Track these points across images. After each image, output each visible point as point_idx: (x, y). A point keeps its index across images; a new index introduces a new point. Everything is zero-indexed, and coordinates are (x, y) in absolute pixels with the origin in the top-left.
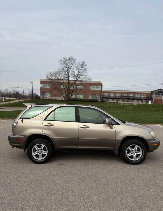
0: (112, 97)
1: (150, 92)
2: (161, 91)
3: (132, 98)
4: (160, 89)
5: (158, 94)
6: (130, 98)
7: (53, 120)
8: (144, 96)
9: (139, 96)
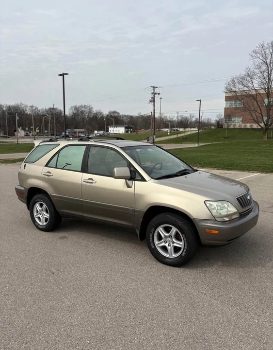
7: (55, 167)
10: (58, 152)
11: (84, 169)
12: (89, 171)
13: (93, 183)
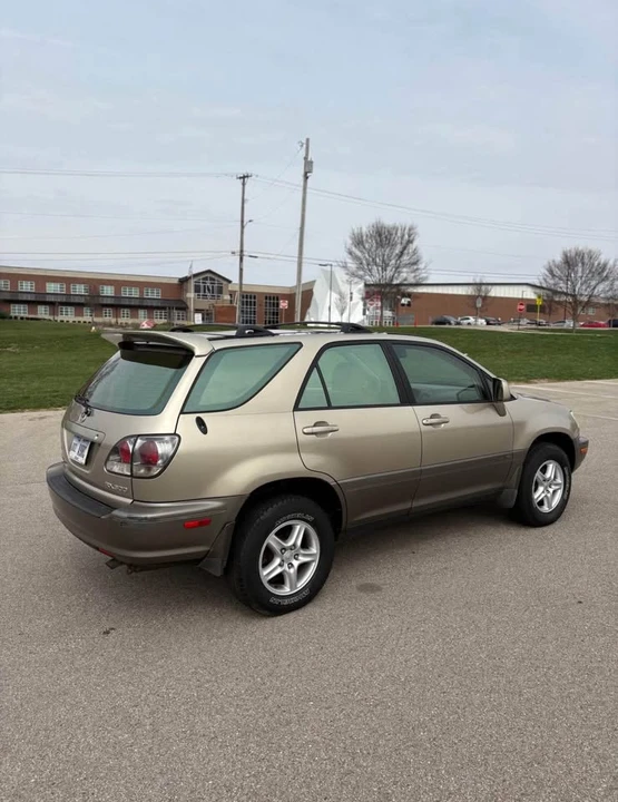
0: (29, 298)
1: (176, 282)
2: (211, 279)
3: (109, 301)
4: (209, 271)
5: (202, 289)
6: (105, 301)
7: (327, 405)
8: (154, 294)
9: (135, 293)
10: (315, 364)
11: (407, 397)
12: (417, 400)
13: (439, 424)
